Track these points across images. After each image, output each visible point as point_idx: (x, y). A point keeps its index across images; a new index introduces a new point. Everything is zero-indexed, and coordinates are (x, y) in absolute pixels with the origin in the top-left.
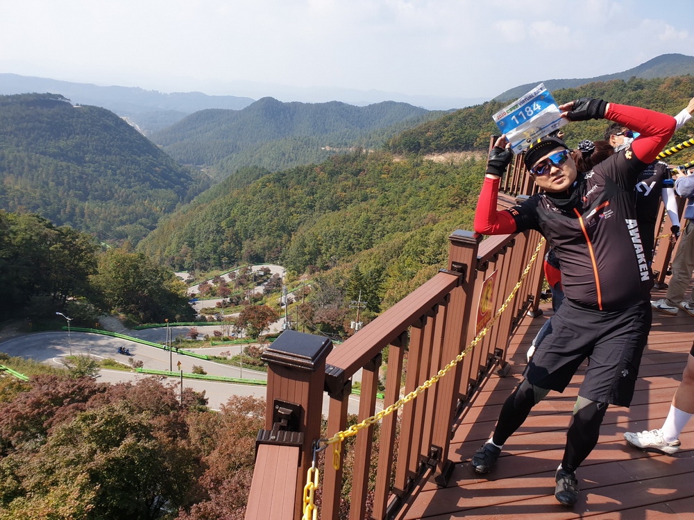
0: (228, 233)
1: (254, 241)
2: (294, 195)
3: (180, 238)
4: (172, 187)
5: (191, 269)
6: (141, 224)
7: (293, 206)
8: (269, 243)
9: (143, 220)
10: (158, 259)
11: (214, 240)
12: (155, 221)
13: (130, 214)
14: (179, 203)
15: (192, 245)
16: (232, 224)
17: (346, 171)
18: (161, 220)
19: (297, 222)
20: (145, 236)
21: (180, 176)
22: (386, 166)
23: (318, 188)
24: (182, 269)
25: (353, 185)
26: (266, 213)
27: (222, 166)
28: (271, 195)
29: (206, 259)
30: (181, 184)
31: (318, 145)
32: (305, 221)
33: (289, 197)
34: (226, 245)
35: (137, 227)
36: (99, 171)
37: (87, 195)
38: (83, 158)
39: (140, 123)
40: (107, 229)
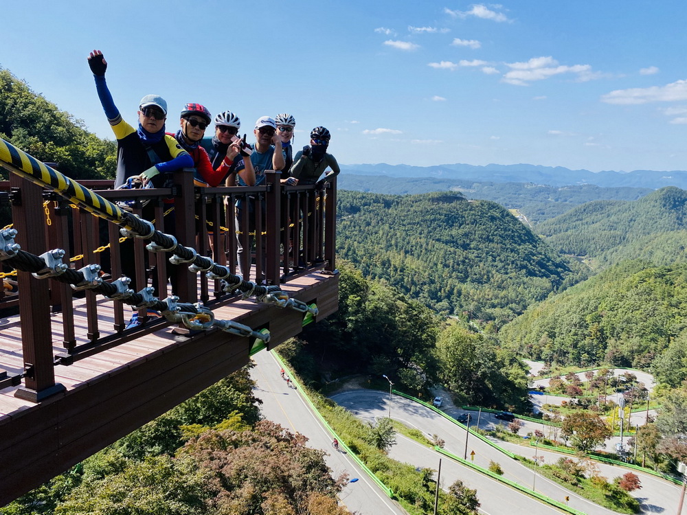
0: (592, 328)
1: (622, 341)
4: (548, 277)
13: (502, 298)
15: (552, 335)
21: (557, 266)
27: (605, 258)
28: (649, 292)
30: (558, 274)
34: (587, 341)
35: (507, 311)
36: (480, 257)
37: (467, 277)
38: (468, 245)
39: (528, 215)
40: (478, 309)
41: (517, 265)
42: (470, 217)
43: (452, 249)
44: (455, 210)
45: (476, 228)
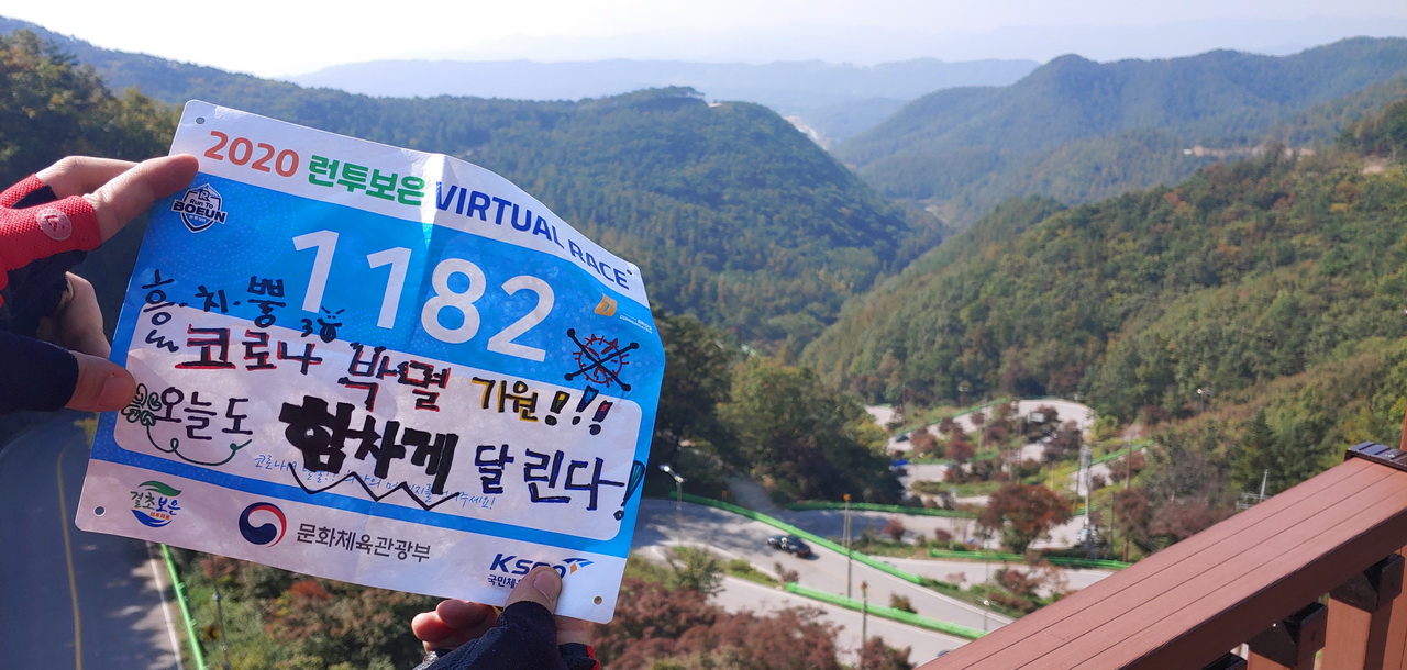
0: (973, 332)
1: (1026, 350)
2: (1116, 252)
3: (879, 341)
4: (869, 244)
5: (897, 403)
6: (811, 313)
7: (1114, 275)
8: (1058, 355)
9: (815, 306)
10: (838, 379)
11: (944, 347)
12: (836, 307)
13: (793, 294)
14: (881, 275)
15: (901, 354)
16: (981, 314)
17: (1241, 199)
18: (847, 307)
19: (1121, 310)
20: (817, 335)
21: (885, 221)
22: (1344, 184)
23: (1172, 237)
24: (880, 400)
25: (1257, 228)
26: (1054, 292)
27: (967, 198)
28: (1066, 254)
29: (926, 384)
30: (887, 237)
31: (1176, 145)
32: (1138, 309)
33: (1105, 258)
34: (967, 357)
35: (805, 319)
36: (744, 218)
37: (724, 261)
38: (719, 195)
39: (818, 126)
41: (812, 226)
42: (716, 139)
43: (689, 207)
44: (685, 125)
45: (730, 161)
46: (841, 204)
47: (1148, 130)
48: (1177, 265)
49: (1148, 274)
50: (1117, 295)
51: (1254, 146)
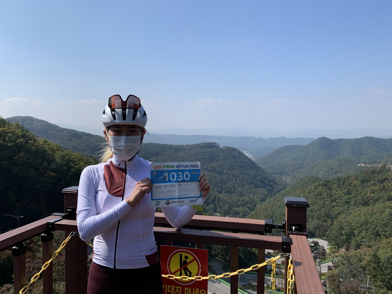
4: (265, 188)
6: (247, 207)
9: (249, 205)
12: (255, 206)
13: (242, 201)
14: (269, 197)
17: (374, 180)
18: (258, 206)
19: (338, 212)
20: (249, 214)
21: (270, 181)
25: (379, 189)
27: (294, 176)
28: (320, 194)
30: (271, 186)
31: (356, 163)
32: (343, 212)
33: (332, 196)
35: (246, 209)
36: (229, 178)
37: (223, 190)
38: (222, 172)
39: (252, 154)
40: (230, 209)
41: (249, 182)
42: (222, 156)
43: (213, 175)
44: (214, 152)
45: (226, 162)
46: (257, 176)
47: (347, 159)
48: (355, 199)
49: (346, 201)
50: (336, 207)
51: (379, 164)
